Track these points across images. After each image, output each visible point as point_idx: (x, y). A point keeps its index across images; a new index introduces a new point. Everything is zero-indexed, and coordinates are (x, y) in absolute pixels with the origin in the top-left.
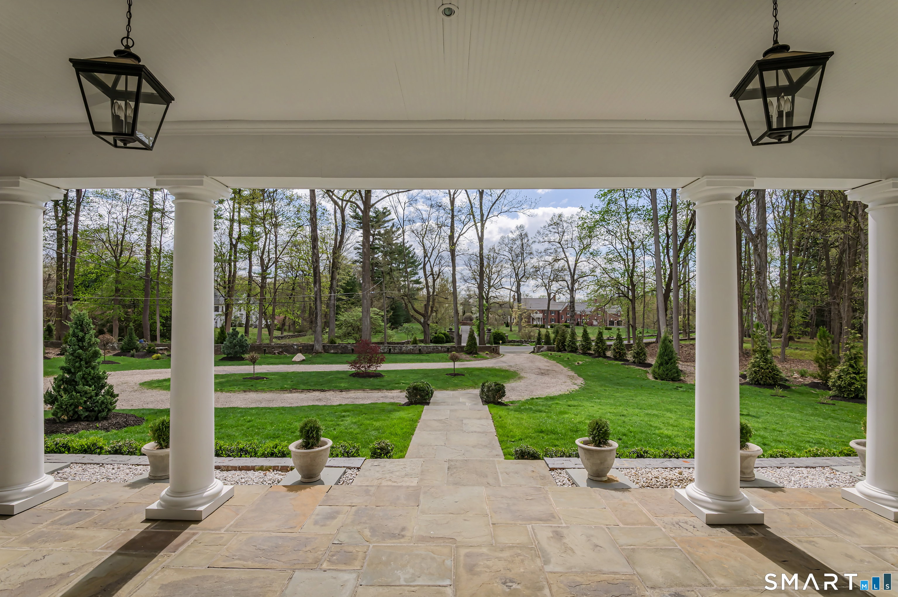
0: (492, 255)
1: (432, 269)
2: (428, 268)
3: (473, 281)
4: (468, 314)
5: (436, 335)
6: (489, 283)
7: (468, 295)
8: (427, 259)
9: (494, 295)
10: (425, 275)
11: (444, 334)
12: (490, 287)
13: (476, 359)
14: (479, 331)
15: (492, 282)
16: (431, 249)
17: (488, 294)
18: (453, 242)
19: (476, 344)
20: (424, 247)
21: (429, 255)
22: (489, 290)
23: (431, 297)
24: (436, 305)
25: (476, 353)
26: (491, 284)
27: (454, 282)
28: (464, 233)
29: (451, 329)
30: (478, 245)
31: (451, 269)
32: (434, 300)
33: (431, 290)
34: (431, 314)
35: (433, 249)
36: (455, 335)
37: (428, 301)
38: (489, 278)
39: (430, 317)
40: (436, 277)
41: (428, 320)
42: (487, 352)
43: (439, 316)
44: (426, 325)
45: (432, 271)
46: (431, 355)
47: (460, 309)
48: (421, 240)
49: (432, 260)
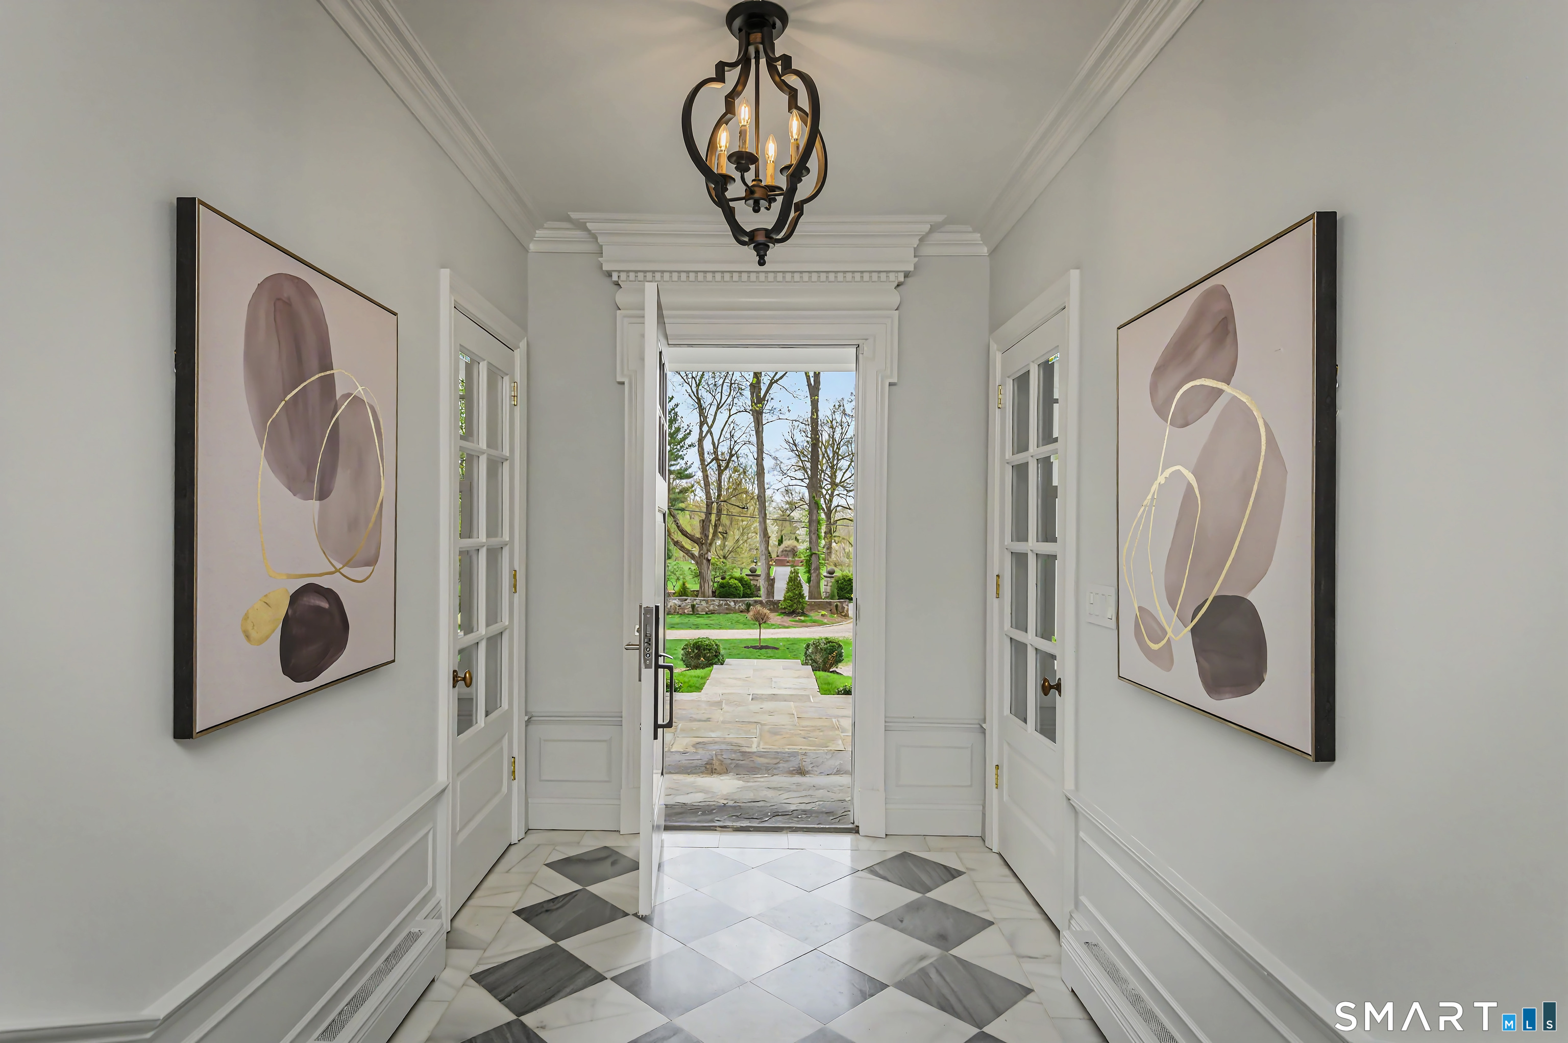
0: (839, 420)
1: (716, 448)
2: (708, 446)
3: (800, 475)
4: (787, 543)
5: (724, 581)
6: (833, 476)
7: (787, 503)
8: (705, 428)
9: (843, 502)
10: (702, 460)
11: (741, 580)
12: (834, 485)
13: (803, 624)
14: (809, 572)
15: (839, 475)
16: (714, 408)
17: (831, 501)
18: (758, 397)
19: (801, 596)
20: (699, 403)
21: (710, 421)
22: (833, 493)
23: (715, 505)
24: (725, 520)
25: (803, 614)
26: (838, 481)
27: (760, 473)
28: (781, 378)
29: (753, 571)
30: (809, 403)
31: (754, 449)
32: (719, 511)
33: (714, 492)
34: (713, 540)
35: (718, 408)
36: (762, 583)
37: (708, 513)
38: (832, 468)
39: (711, 544)
40: (723, 464)
41: (709, 551)
42: (823, 612)
43: (730, 544)
44: (705, 561)
45: (716, 452)
46: (714, 617)
47: (773, 531)
48: (694, 390)
49: (716, 430)
